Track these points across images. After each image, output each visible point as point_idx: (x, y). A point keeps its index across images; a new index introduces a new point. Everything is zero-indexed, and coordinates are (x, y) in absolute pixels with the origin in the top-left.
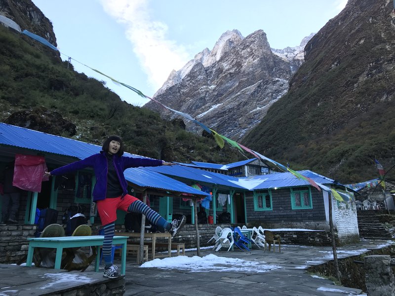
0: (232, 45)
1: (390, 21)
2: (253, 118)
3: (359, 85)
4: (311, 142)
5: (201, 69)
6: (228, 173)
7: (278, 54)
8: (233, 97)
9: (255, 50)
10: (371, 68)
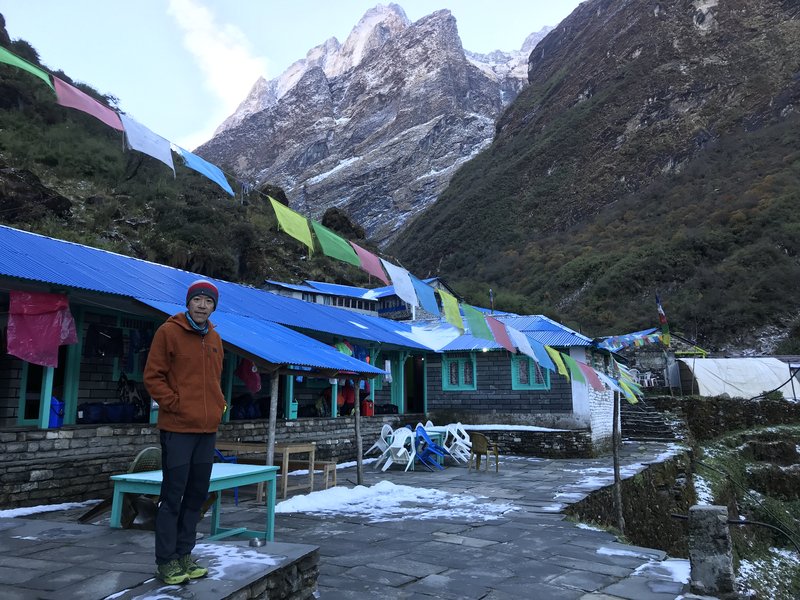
0: (387, 37)
1: (692, 17)
2: (422, 192)
3: (625, 139)
4: (530, 245)
5: (320, 81)
6: (377, 307)
7: (478, 64)
8: (384, 144)
9: (433, 52)
10: (649, 107)
